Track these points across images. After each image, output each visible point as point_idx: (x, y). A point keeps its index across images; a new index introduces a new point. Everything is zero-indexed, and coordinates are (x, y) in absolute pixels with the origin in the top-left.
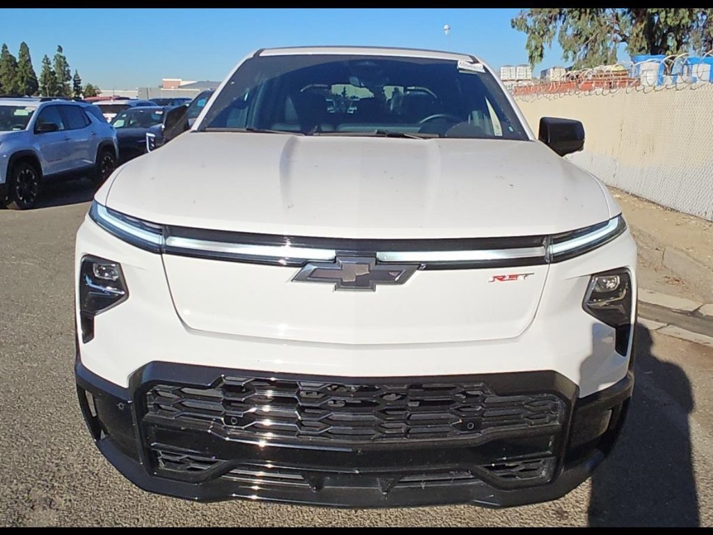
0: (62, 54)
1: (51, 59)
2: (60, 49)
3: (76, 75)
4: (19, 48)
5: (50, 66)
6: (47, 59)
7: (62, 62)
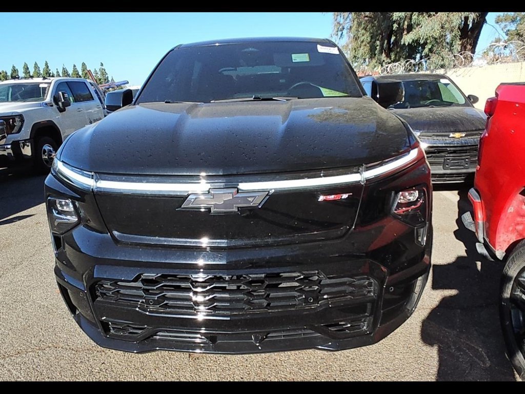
0: (103, 68)
1: (98, 70)
2: (102, 65)
3: (112, 80)
4: (81, 66)
5: (98, 75)
6: (96, 71)
7: (104, 72)
